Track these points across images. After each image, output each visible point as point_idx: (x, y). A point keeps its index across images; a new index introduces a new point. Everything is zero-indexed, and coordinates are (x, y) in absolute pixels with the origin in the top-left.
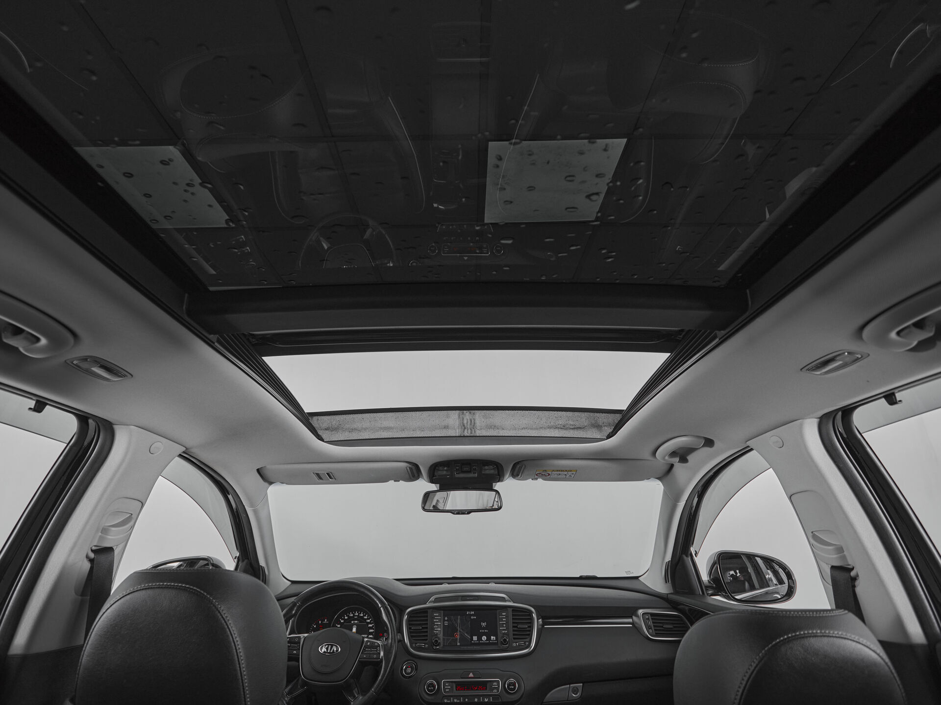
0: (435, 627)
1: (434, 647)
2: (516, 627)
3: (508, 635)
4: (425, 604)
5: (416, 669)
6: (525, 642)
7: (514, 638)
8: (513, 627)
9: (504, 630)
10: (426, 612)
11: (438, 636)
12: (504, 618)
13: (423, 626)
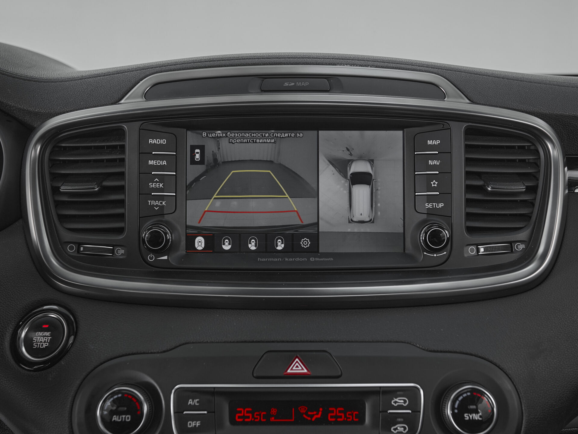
0: (152, 185)
1: (151, 258)
2: (481, 189)
3: (448, 217)
4: (117, 102)
5: (74, 331)
6: (511, 243)
7: (470, 230)
8: (469, 188)
9: (430, 199)
10: (120, 134)
11: (167, 217)
12: (433, 157)
13: (106, 183)
